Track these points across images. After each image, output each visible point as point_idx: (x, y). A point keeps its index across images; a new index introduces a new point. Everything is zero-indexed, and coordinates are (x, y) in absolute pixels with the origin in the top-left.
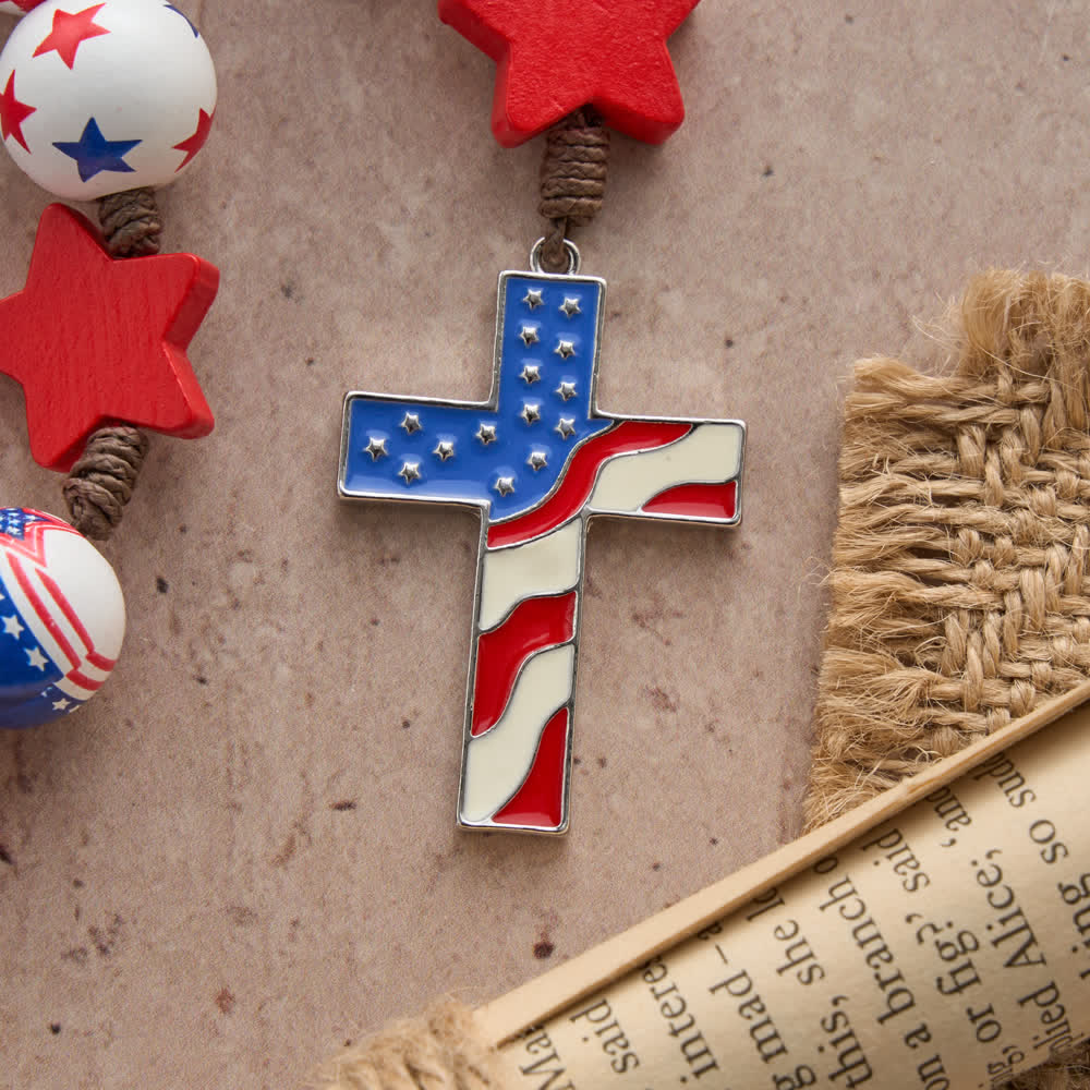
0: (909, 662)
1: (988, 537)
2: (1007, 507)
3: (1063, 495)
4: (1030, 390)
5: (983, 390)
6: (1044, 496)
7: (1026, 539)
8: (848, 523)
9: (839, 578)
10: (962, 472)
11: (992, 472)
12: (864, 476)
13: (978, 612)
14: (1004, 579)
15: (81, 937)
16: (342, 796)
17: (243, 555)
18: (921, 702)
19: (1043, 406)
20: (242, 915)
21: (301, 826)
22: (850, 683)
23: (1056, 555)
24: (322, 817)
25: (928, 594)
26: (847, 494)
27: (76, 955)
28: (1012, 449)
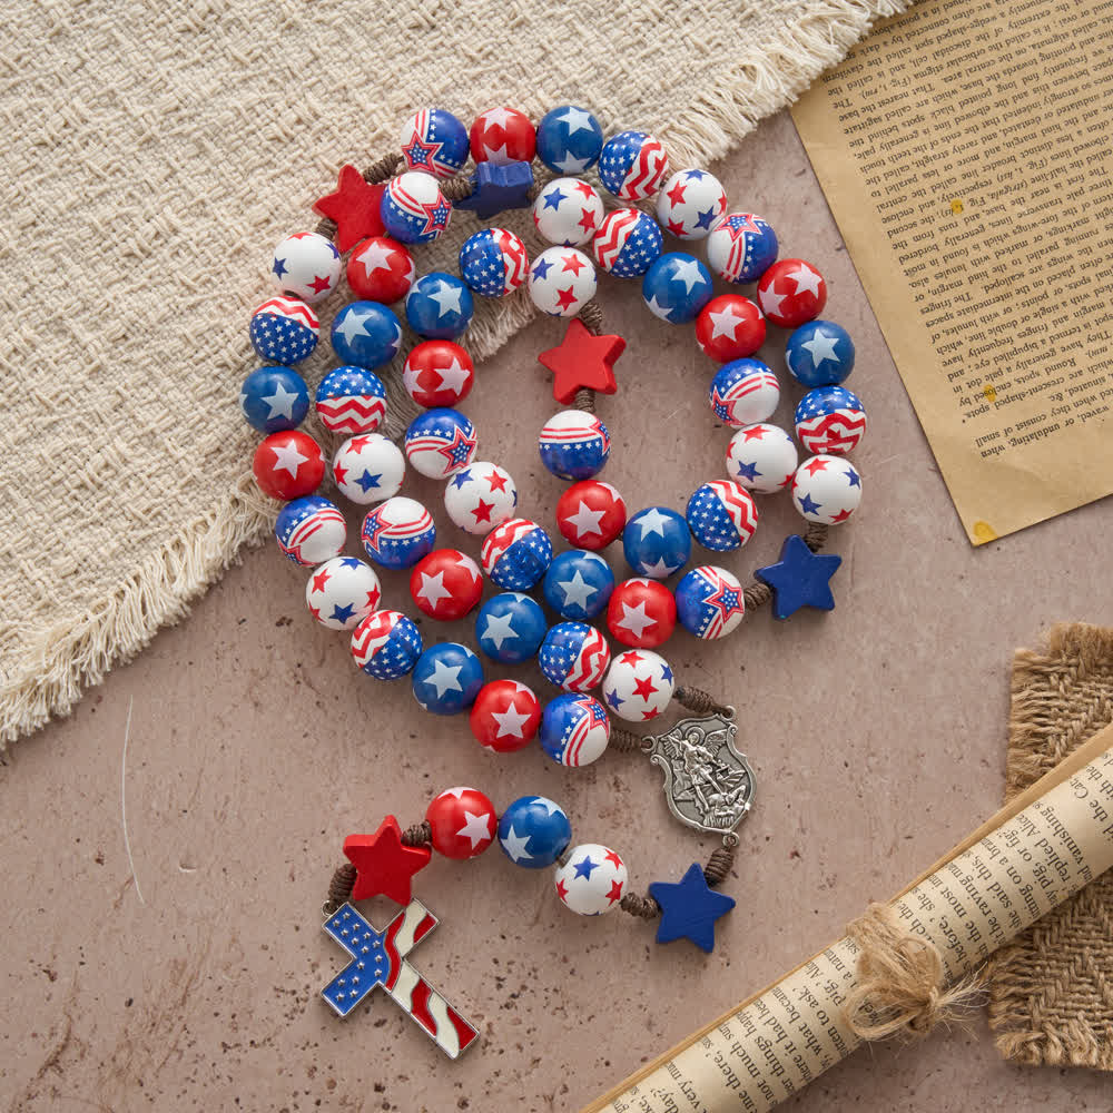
0: (1037, 752)
1: (1061, 710)
2: (1067, 700)
3: (1085, 695)
4: (1073, 661)
5: (1058, 661)
6: (1079, 696)
7: (1073, 710)
8: (1015, 707)
9: (1012, 725)
10: (1051, 689)
11: (1061, 688)
12: (1020, 690)
13: (1059, 735)
14: (1066, 724)
15: (824, 882)
16: (907, 834)
17: (873, 755)
18: (1041, 765)
19: (1077, 666)
20: (877, 874)
21: (895, 844)
22: (1017, 759)
23: (1083, 715)
24: (902, 841)
25: (1042, 729)
26: (1015, 697)
27: (822, 887)
28: (1067, 680)
